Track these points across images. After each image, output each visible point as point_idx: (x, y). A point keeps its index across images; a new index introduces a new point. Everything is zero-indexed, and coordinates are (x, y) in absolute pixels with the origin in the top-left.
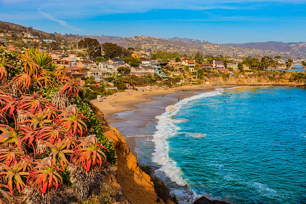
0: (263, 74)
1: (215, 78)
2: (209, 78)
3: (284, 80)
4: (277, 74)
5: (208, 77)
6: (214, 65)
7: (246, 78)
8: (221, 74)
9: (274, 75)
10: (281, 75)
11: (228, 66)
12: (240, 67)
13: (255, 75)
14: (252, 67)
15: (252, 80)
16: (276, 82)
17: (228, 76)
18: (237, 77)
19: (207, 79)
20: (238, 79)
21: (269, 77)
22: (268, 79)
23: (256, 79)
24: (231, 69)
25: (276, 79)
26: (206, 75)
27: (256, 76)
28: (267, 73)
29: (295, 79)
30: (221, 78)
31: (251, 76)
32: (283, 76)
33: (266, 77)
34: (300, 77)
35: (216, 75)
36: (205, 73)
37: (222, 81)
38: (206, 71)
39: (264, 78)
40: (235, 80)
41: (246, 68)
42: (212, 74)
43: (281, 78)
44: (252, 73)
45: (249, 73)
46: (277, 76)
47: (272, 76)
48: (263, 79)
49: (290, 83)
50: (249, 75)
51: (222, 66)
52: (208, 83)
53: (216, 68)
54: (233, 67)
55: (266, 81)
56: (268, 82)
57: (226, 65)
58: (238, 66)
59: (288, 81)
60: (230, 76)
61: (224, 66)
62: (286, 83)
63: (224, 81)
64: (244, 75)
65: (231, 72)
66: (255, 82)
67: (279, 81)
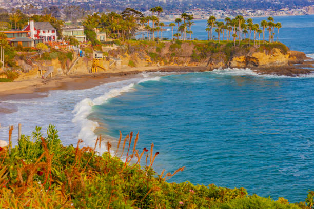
0: (136, 49)
1: (44, 65)
2: (30, 63)
3: (182, 59)
4: (164, 46)
5: (26, 62)
6: (33, 32)
7: (108, 59)
8: (55, 54)
9: (158, 50)
10: (172, 47)
11: (64, 33)
12: (90, 34)
13: (123, 51)
14: (112, 32)
15: (119, 63)
16: (166, 63)
17: (70, 56)
18: (88, 59)
19: (26, 67)
20: (91, 63)
21: (150, 54)
22: (149, 58)
23: (127, 60)
24: (72, 41)
25: (163, 58)
26: (21, 58)
27: (126, 54)
28: (143, 45)
29: (203, 56)
30: (55, 62)
31: (113, 54)
32: (177, 50)
33: (145, 54)
34: (213, 52)
35: (46, 57)
36: (19, 53)
37: (60, 69)
38: (19, 48)
39: (142, 57)
40: (84, 66)
41: (101, 36)
42: (35, 54)
43: (173, 55)
44: (115, 47)
45: (109, 47)
46: (165, 51)
47: (154, 51)
48: (138, 59)
49: (193, 65)
50: (111, 53)
51: (51, 34)
53: (39, 39)
54: (75, 34)
55: (144, 63)
56: (149, 65)
57: (58, 31)
58: (85, 33)
59: (189, 60)
60: (75, 56)
61: (55, 34)
62: (186, 65)
63: (63, 68)
64: (101, 51)
65: (74, 48)
66: (125, 65)
67: (171, 61)
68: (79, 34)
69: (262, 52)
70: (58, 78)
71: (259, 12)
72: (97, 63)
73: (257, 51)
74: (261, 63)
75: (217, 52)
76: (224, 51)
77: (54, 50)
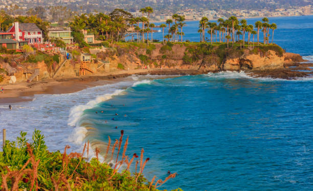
1: (29, 67)
2: (15, 66)
3: (173, 62)
4: (154, 48)
5: (11, 65)
6: (18, 34)
7: (96, 62)
8: (41, 57)
9: (148, 52)
10: (162, 50)
11: (50, 35)
12: (77, 38)
13: (112, 54)
15: (107, 65)
16: (156, 66)
17: (56, 58)
18: (75, 61)
19: (10, 70)
20: (78, 66)
21: (140, 56)
22: (139, 60)
23: (116, 63)
24: (58, 43)
25: (154, 60)
26: (6, 61)
27: (115, 56)
28: (132, 48)
29: (195, 58)
30: (41, 65)
31: (103, 57)
32: (168, 53)
33: (134, 57)
34: (205, 54)
35: (32, 60)
36: (3, 55)
37: (46, 72)
39: (131, 60)
40: (72, 68)
41: (89, 38)
42: (20, 56)
43: (164, 57)
44: (104, 49)
45: (97, 49)
46: (156, 53)
47: (144, 53)
48: (128, 62)
49: (185, 68)
50: (99, 54)
51: (37, 36)
52: (13, 79)
53: (25, 41)
54: (62, 35)
55: (134, 65)
56: (139, 67)
57: (44, 32)
58: (72, 35)
59: (180, 62)
60: (62, 58)
61: (40, 36)
62: (178, 67)
63: (49, 71)
64: (89, 54)
65: (61, 50)
66: (113, 68)
67: (162, 64)
68: (66, 36)
69: (257, 54)
70: (44, 81)
71: (253, 12)
72: (85, 66)
73: (251, 53)
74: (256, 65)
75: (210, 54)
76: (217, 53)
77: (40, 53)
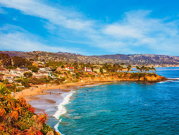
0: (115, 75)
1: (87, 78)
2: (83, 78)
4: (123, 74)
6: (85, 70)
7: (105, 77)
8: (90, 76)
9: (121, 75)
11: (94, 70)
12: (101, 70)
13: (110, 75)
14: (108, 70)
15: (109, 78)
16: (122, 79)
17: (94, 76)
18: (99, 77)
19: (82, 79)
20: (100, 78)
21: (118, 76)
22: (118, 77)
24: (96, 72)
28: (117, 74)
29: (133, 77)
30: (90, 78)
31: (107, 76)
32: (126, 75)
33: (117, 77)
34: (135, 76)
35: (87, 76)
36: (80, 75)
38: (81, 74)
39: (116, 77)
40: (98, 79)
41: (104, 71)
42: (84, 75)
43: (125, 77)
44: (108, 74)
45: (106, 74)
46: (123, 76)
47: (120, 76)
48: (115, 78)
49: (130, 80)
50: (107, 75)
52: (82, 81)
53: (87, 71)
54: (97, 70)
55: (116, 79)
56: (118, 79)
57: (92, 70)
58: (100, 70)
59: (129, 78)
60: (96, 76)
61: (91, 70)
62: (128, 79)
63: (92, 79)
64: (104, 75)
65: (96, 74)
66: (110, 79)
67: (124, 78)
68: (98, 71)
69: (149, 76)
70: (90, 82)
72: (102, 78)
73: (147, 76)
74: (148, 79)
75: (136, 76)
76: (138, 76)
77: (90, 74)
